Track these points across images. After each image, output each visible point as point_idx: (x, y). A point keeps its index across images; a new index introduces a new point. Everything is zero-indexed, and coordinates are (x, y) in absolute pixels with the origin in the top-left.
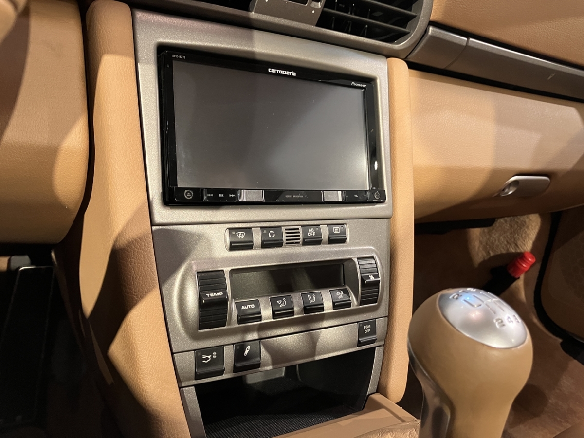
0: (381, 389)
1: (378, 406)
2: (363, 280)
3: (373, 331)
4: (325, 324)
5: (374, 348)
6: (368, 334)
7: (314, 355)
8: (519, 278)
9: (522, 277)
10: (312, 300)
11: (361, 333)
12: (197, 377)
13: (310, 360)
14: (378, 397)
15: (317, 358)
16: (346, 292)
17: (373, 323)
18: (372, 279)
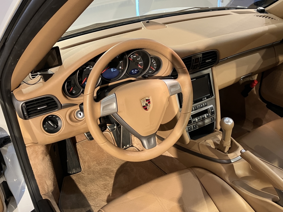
0: (216, 128)
1: (216, 131)
2: (211, 111)
3: (214, 119)
4: (206, 120)
5: (214, 122)
6: (213, 120)
7: (204, 125)
8: (253, 88)
9: (254, 87)
10: (203, 116)
11: (212, 120)
12: (189, 131)
13: (204, 126)
14: (216, 130)
15: (205, 125)
16: (208, 114)
17: (213, 118)
18: (213, 111)
